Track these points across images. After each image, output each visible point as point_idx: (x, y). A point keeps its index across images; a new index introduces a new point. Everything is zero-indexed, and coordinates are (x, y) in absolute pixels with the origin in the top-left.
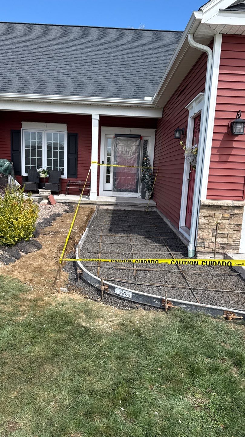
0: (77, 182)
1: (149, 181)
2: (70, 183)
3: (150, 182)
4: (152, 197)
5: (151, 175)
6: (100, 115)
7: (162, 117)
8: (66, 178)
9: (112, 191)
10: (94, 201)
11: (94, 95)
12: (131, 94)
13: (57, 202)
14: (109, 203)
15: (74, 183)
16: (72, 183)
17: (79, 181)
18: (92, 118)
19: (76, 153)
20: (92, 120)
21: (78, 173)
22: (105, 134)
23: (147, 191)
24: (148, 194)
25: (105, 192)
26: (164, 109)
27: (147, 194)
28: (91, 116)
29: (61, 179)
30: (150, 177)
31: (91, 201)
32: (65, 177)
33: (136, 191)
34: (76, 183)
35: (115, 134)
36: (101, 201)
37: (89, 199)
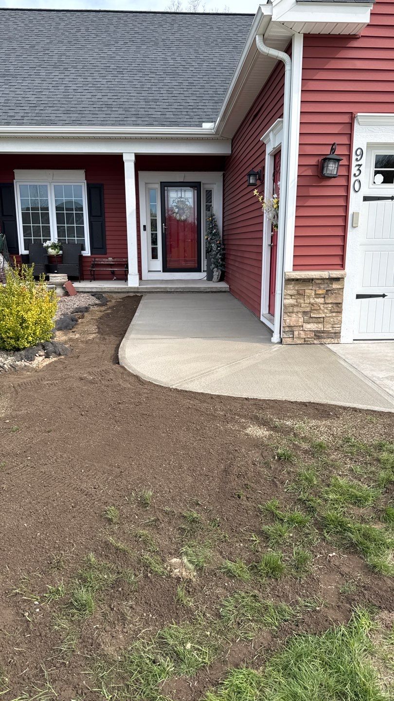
0: (107, 260)
1: (217, 253)
2: (96, 263)
3: (218, 255)
4: (222, 279)
5: (219, 243)
6: (135, 153)
7: (231, 153)
8: (89, 255)
9: (162, 271)
10: (135, 288)
11: (125, 123)
12: (182, 120)
13: (78, 292)
14: (158, 290)
15: (102, 262)
16: (99, 263)
17: (110, 259)
18: (124, 159)
19: (102, 215)
20: (124, 163)
21: (108, 247)
22: (146, 183)
23: (215, 269)
24: (216, 274)
25: (151, 274)
26: (234, 141)
27: (215, 273)
28: (122, 156)
29: (81, 256)
30: (218, 247)
31: (131, 288)
32: (87, 252)
33: (198, 270)
34: (104, 261)
35: (161, 182)
36: (147, 288)
37: (127, 285)
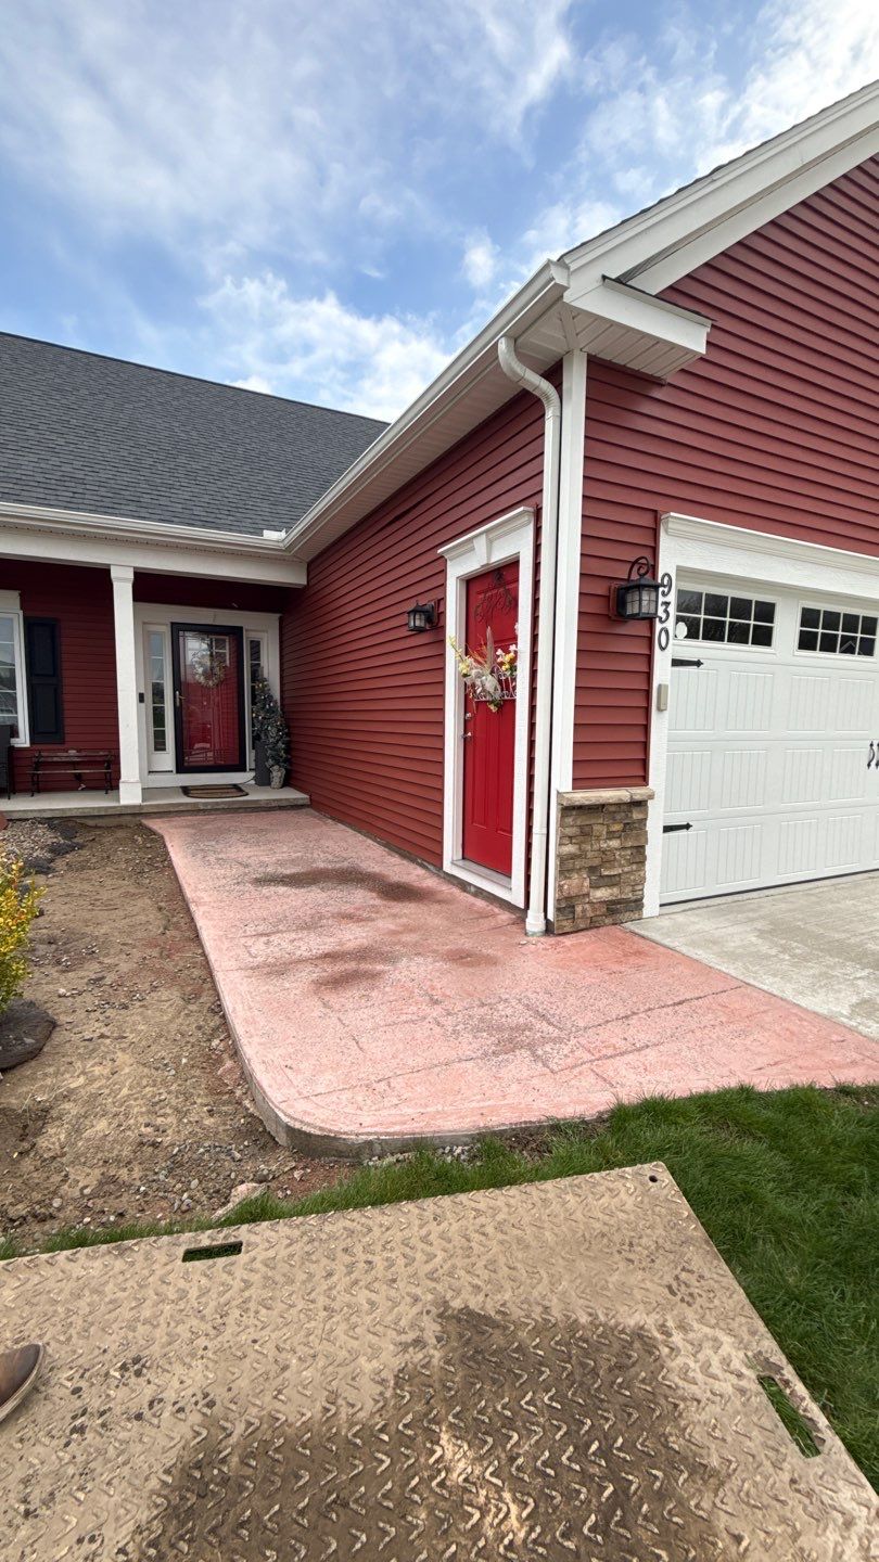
0: (65, 754)
1: (277, 741)
2: (42, 759)
3: (280, 744)
4: (287, 782)
5: (281, 725)
6: (134, 568)
7: (305, 583)
8: (28, 745)
9: (175, 771)
10: (134, 807)
11: (117, 512)
12: (223, 521)
13: (11, 820)
14: (181, 808)
15: (55, 759)
16: (49, 760)
17: (72, 752)
18: (113, 575)
19: (56, 672)
20: (112, 585)
21: (67, 730)
22: (144, 623)
23: (276, 767)
24: (277, 774)
25: (153, 776)
26: (312, 567)
27: (275, 774)
28: (109, 571)
29: (12, 749)
30: (279, 730)
31: (126, 807)
32: (23, 740)
33: (241, 768)
34: (61, 756)
35: (172, 624)
36: (158, 806)
37: (118, 800)
